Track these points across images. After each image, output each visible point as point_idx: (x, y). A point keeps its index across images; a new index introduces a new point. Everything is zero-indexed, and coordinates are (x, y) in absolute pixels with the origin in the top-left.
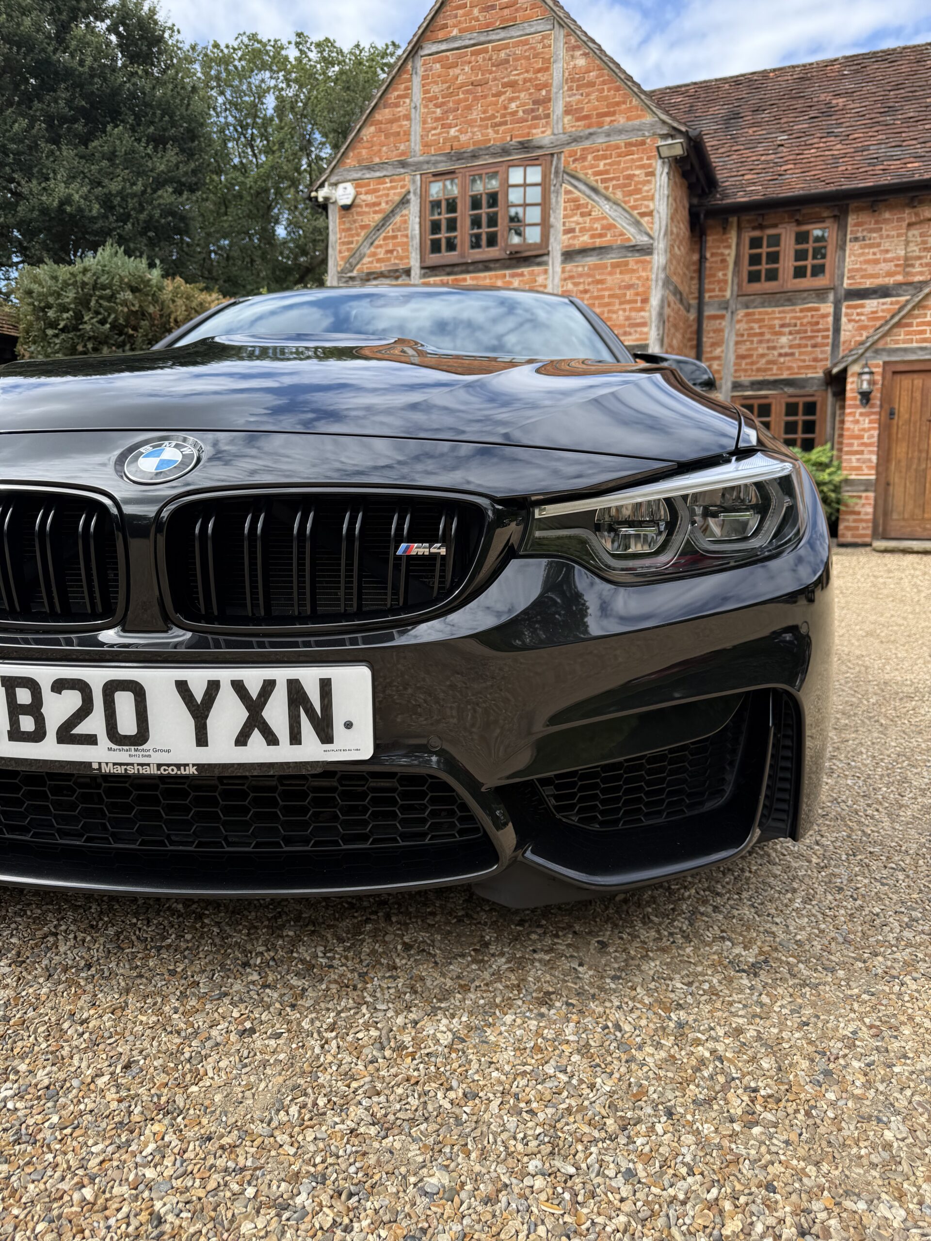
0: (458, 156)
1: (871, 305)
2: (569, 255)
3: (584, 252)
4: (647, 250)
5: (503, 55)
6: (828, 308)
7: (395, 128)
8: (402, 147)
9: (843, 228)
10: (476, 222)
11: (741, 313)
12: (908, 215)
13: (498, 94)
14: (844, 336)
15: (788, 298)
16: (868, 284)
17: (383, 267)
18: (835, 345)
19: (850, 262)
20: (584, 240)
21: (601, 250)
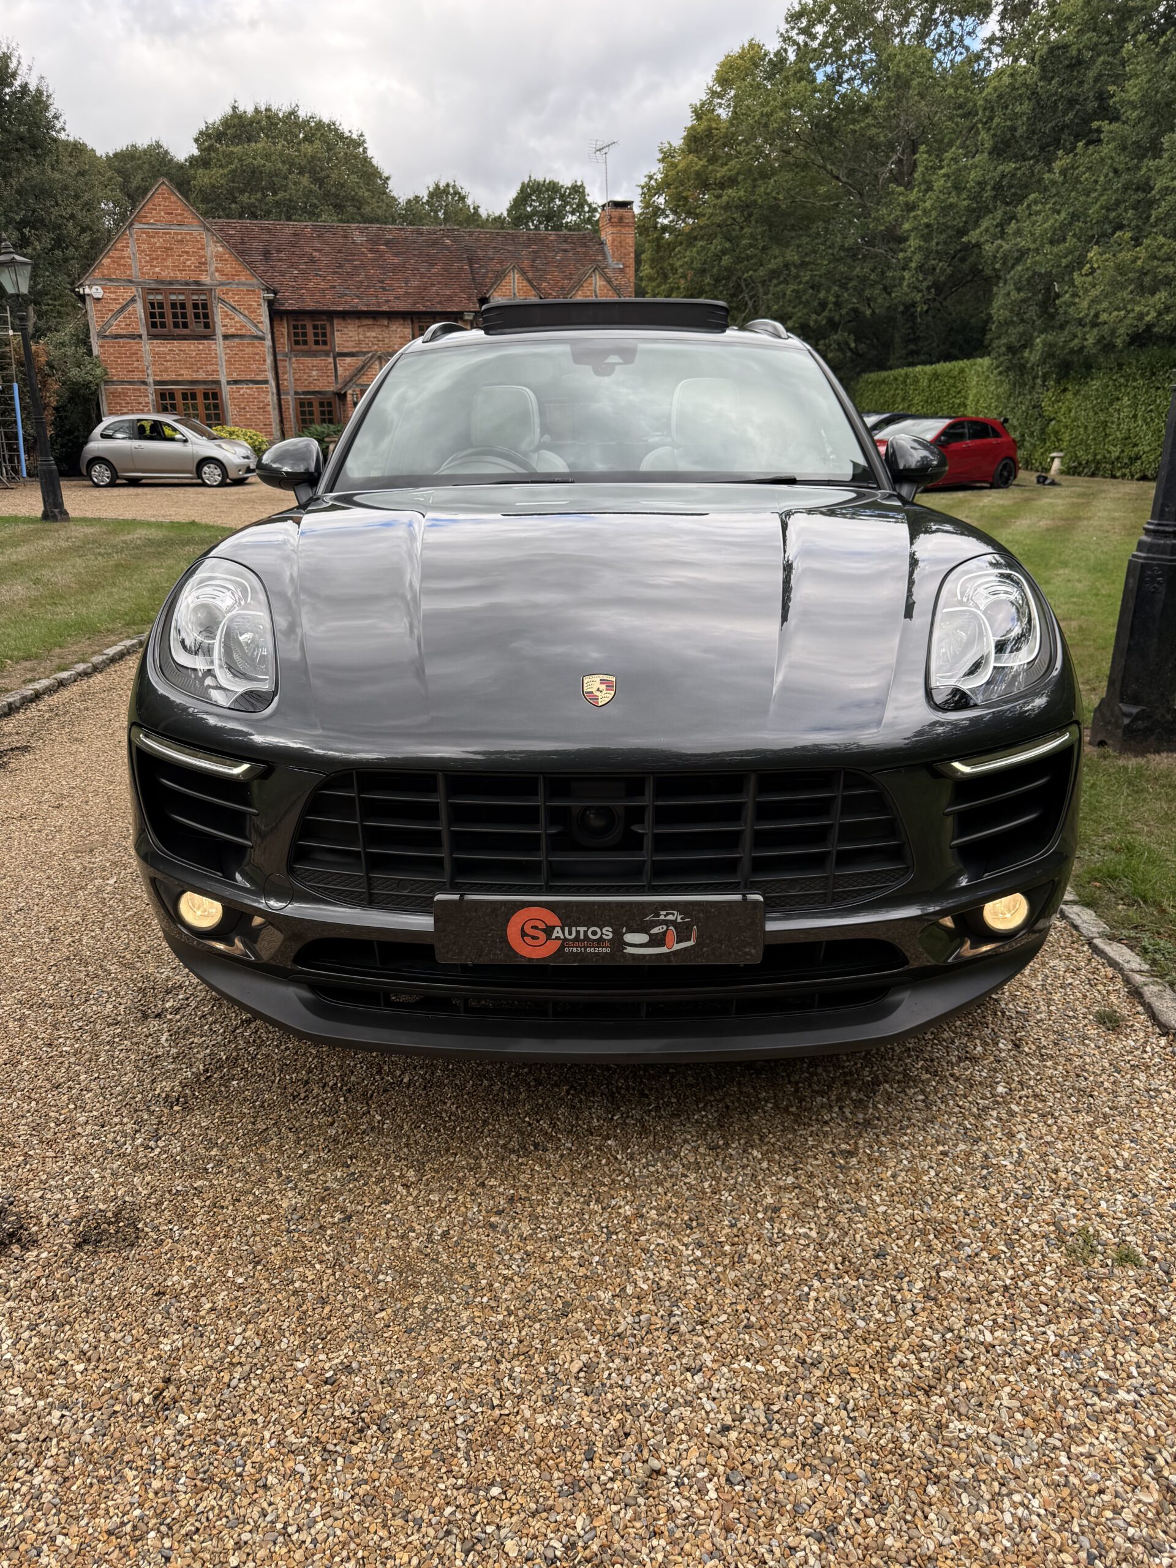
0: (162, 282)
1: (348, 360)
2: (226, 337)
3: (233, 336)
4: (262, 339)
5: (179, 237)
6: (331, 360)
7: (122, 262)
8: (128, 272)
9: (332, 325)
10: (175, 315)
11: (294, 359)
12: (357, 321)
13: (180, 256)
14: (339, 373)
15: (314, 354)
16: (346, 350)
17: (124, 332)
18: (336, 376)
19: (337, 340)
20: (232, 331)
21: (241, 336)
